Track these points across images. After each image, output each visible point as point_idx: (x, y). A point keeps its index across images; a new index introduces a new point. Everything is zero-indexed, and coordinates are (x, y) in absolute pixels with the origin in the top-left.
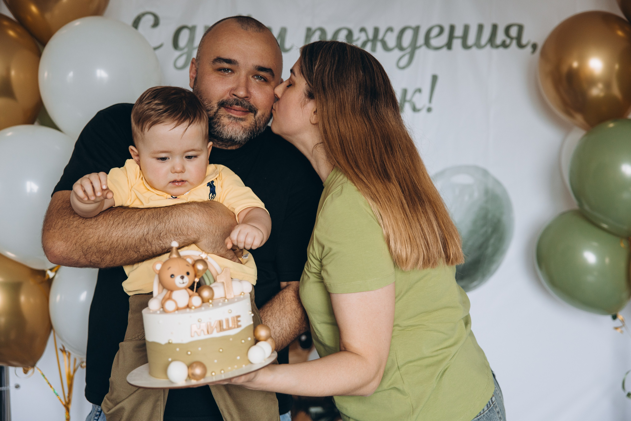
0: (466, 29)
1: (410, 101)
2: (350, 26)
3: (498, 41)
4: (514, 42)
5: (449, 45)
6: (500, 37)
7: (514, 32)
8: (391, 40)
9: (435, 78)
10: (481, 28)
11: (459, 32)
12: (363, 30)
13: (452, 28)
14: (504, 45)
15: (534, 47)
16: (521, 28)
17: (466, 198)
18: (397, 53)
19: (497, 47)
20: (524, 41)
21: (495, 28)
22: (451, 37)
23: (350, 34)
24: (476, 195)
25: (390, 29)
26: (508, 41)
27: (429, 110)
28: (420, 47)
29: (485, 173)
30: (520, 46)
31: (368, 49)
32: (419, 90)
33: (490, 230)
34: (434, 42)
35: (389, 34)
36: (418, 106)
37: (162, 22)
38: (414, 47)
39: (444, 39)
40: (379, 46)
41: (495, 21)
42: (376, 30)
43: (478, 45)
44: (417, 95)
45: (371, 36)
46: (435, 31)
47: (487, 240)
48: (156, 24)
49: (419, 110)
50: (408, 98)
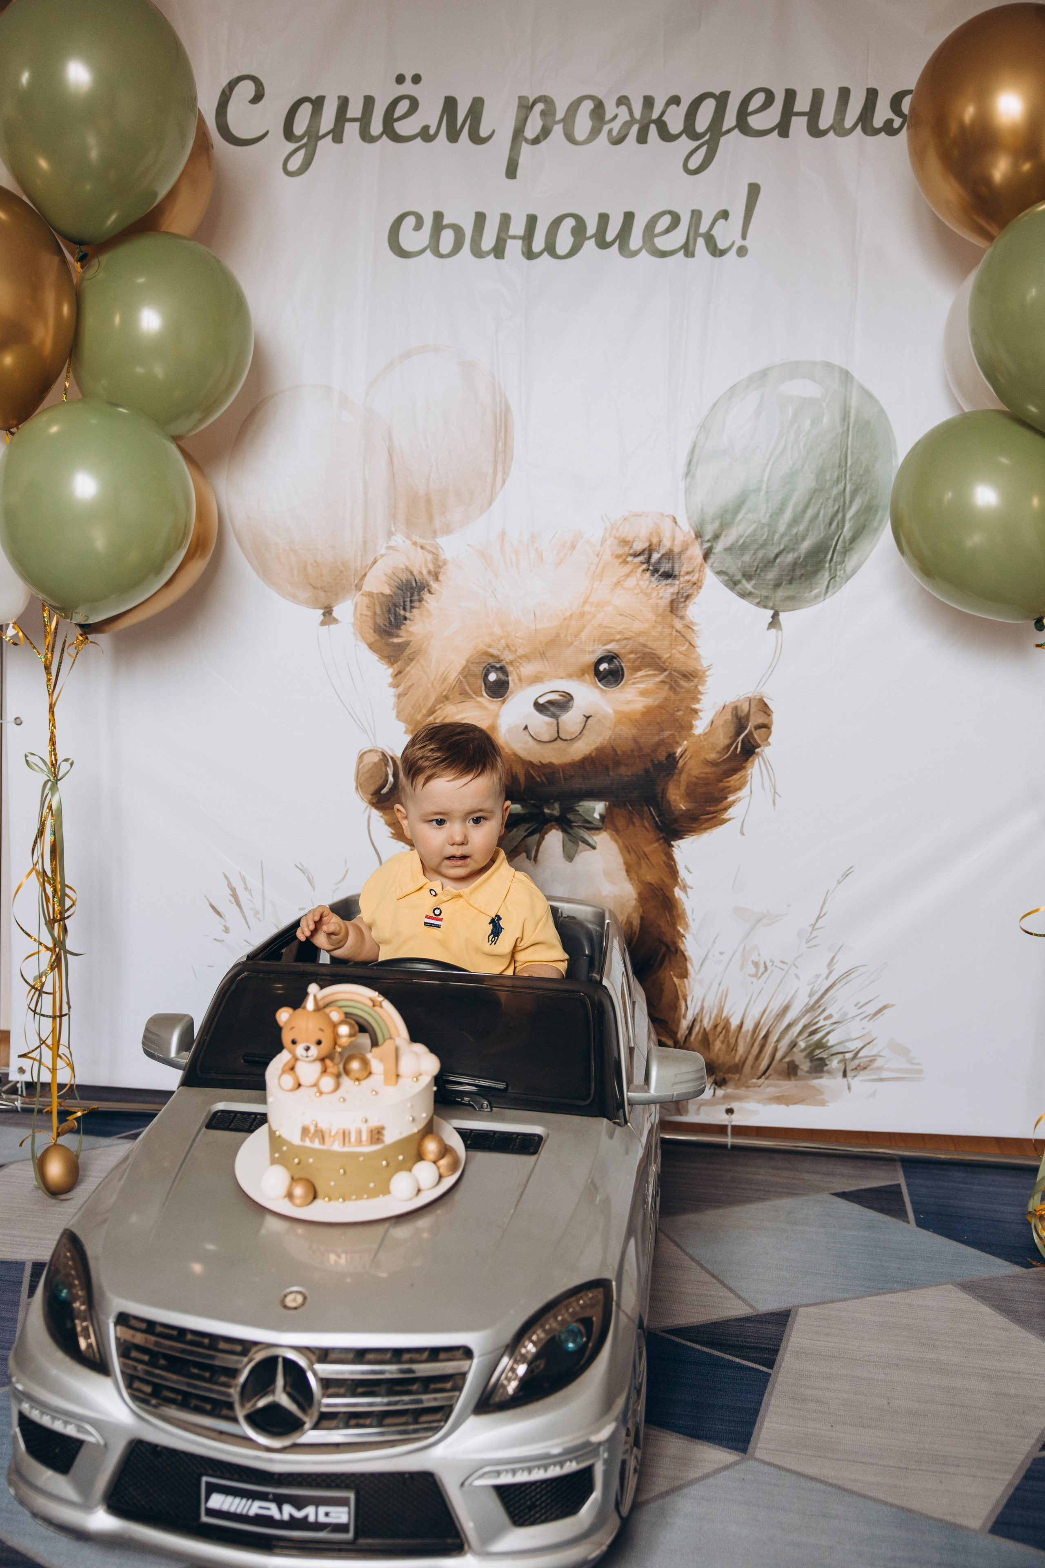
0: (818, 96)
1: (706, 235)
2: (600, 93)
3: (878, 121)
5: (783, 128)
6: (882, 113)
7: (907, 105)
8: (675, 120)
9: (754, 191)
10: (845, 94)
11: (803, 104)
13: (790, 95)
14: (889, 129)
17: (807, 424)
18: (686, 144)
19: (876, 132)
21: (872, 95)
22: (788, 112)
23: (599, 106)
24: (826, 419)
25: (675, 100)
26: (897, 122)
27: (742, 251)
28: (729, 131)
29: (846, 376)
32: (725, 214)
34: (755, 122)
35: (673, 107)
36: (721, 245)
37: (268, 92)
38: (717, 132)
39: (773, 115)
40: (653, 129)
41: (873, 83)
42: (648, 102)
43: (838, 128)
44: (721, 222)
45: (638, 114)
46: (758, 100)
47: (843, 509)
48: (258, 98)
49: (722, 253)
50: (703, 229)
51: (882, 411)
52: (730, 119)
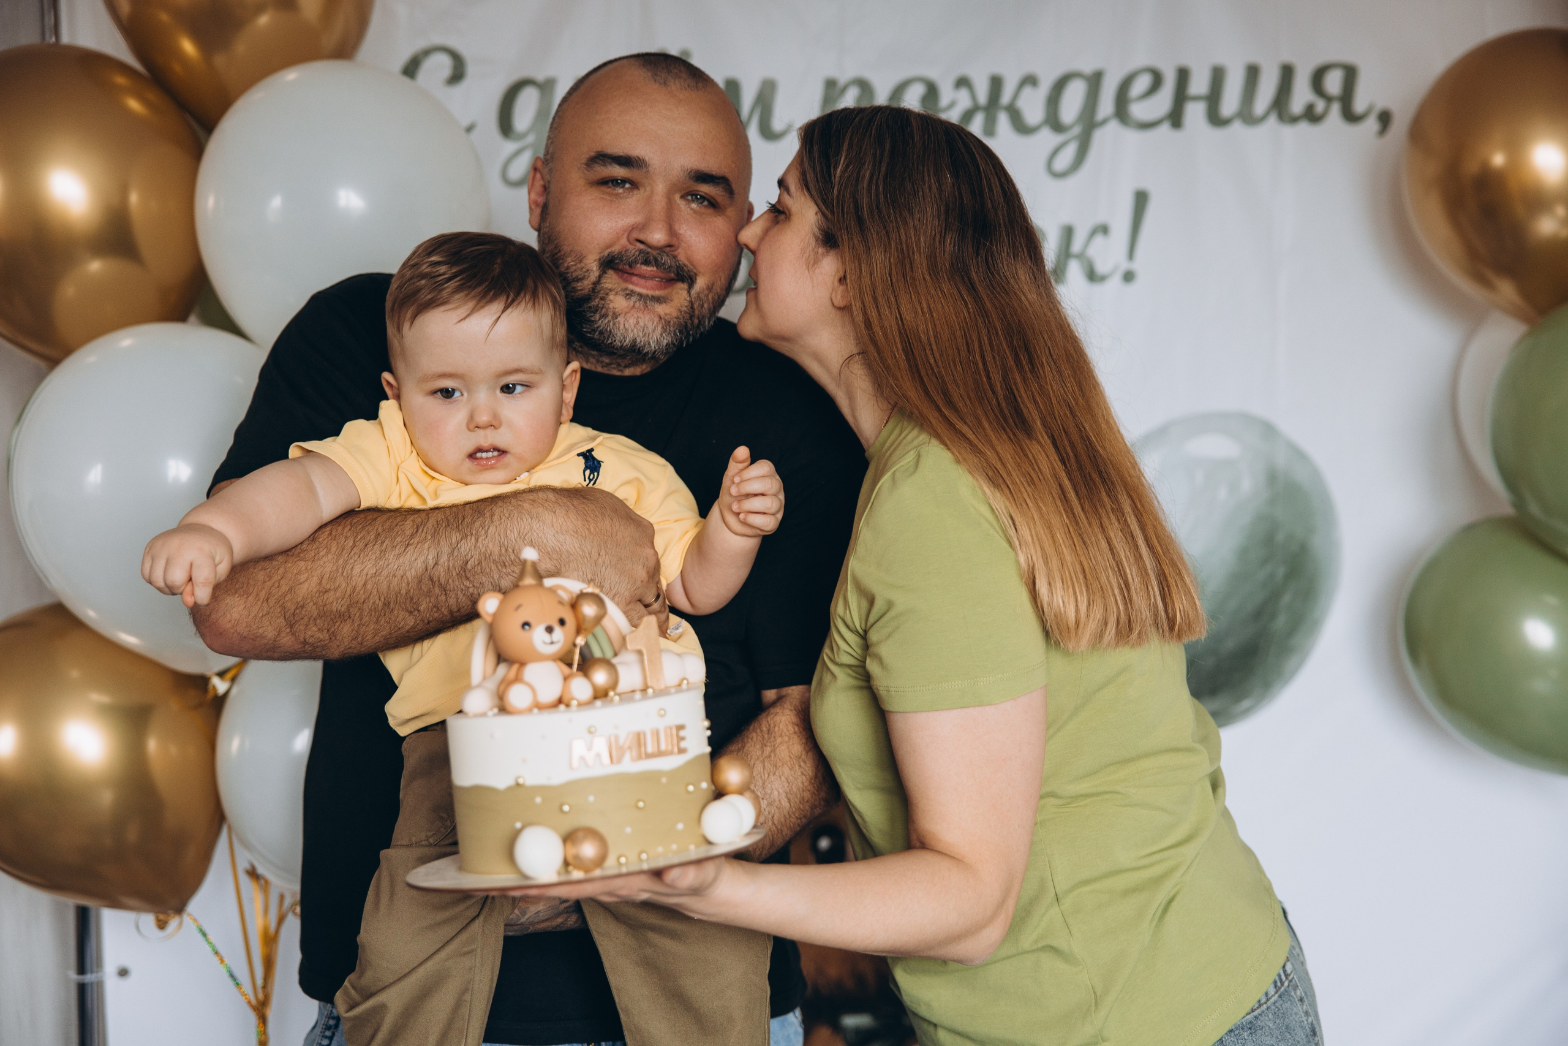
0: (1218, 76)
1: (1080, 256)
2: (932, 74)
3: (1297, 105)
4: (1336, 108)
5: (1176, 118)
6: (1301, 96)
7: (1333, 83)
8: (1033, 107)
9: (1141, 199)
10: (1253, 73)
11: (1199, 85)
12: (963, 82)
13: (1183, 75)
14: (1311, 116)
15: (1385, 118)
16: (1350, 74)
17: (1223, 493)
18: (1047, 139)
19: (1294, 120)
20: (1359, 106)
21: (1287, 73)
22: (1181, 97)
23: (932, 92)
24: (1247, 485)
25: (1030, 80)
26: (1320, 106)
27: (1129, 277)
28: (1104, 122)
29: (1269, 430)
30: (1350, 116)
31: (976, 127)
32: (1104, 229)
33: (1281, 571)
34: (1139, 110)
35: (1027, 91)
36: (1101, 268)
37: (471, 69)
38: (1089, 122)
39: (1163, 101)
40: (1003, 121)
41: (1287, 58)
42: (996, 84)
43: (1246, 115)
44: (1099, 239)
45: (982, 97)
46: (1142, 84)
47: (1274, 597)
48: (457, 75)
49: (1102, 279)
50: (1076, 246)
51: (1316, 475)
52: (1106, 106)
